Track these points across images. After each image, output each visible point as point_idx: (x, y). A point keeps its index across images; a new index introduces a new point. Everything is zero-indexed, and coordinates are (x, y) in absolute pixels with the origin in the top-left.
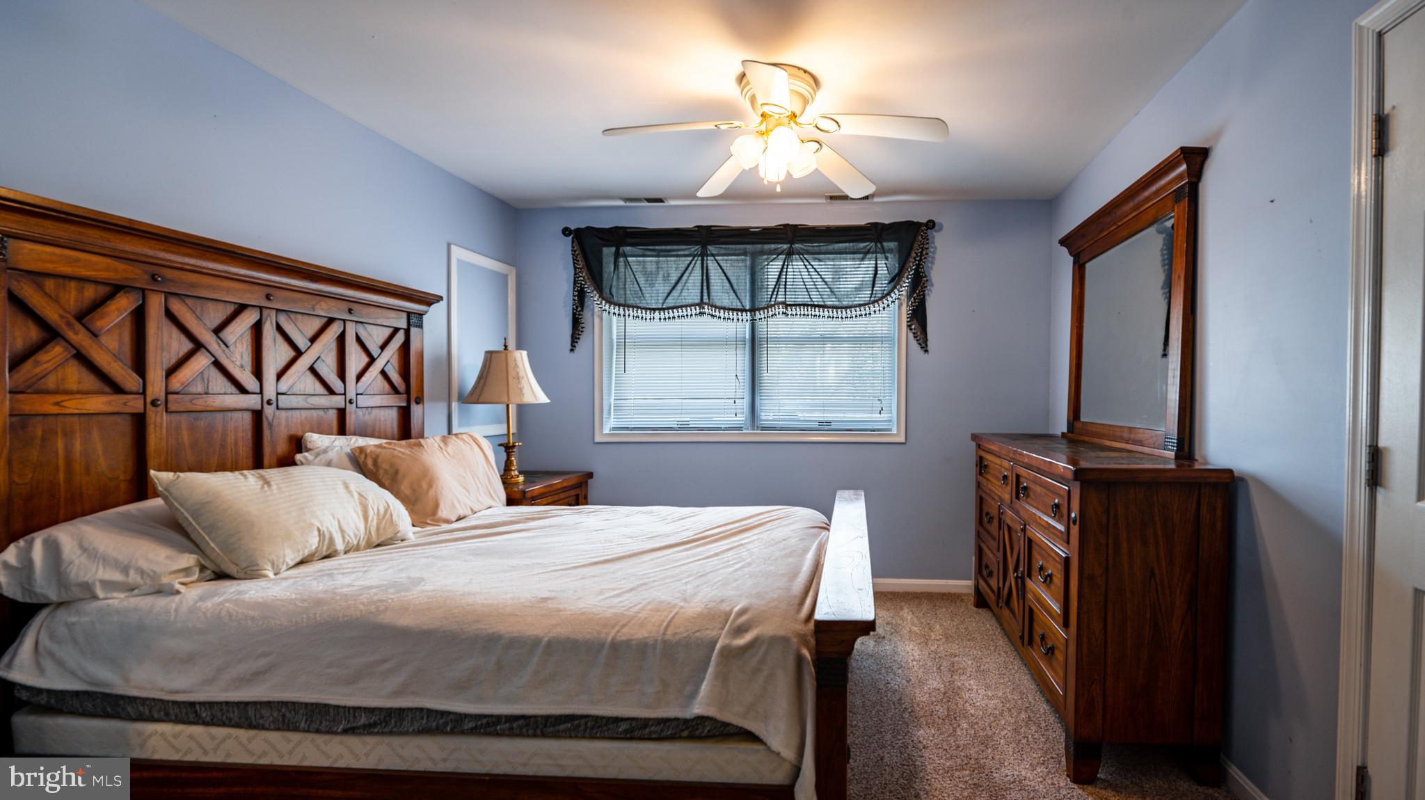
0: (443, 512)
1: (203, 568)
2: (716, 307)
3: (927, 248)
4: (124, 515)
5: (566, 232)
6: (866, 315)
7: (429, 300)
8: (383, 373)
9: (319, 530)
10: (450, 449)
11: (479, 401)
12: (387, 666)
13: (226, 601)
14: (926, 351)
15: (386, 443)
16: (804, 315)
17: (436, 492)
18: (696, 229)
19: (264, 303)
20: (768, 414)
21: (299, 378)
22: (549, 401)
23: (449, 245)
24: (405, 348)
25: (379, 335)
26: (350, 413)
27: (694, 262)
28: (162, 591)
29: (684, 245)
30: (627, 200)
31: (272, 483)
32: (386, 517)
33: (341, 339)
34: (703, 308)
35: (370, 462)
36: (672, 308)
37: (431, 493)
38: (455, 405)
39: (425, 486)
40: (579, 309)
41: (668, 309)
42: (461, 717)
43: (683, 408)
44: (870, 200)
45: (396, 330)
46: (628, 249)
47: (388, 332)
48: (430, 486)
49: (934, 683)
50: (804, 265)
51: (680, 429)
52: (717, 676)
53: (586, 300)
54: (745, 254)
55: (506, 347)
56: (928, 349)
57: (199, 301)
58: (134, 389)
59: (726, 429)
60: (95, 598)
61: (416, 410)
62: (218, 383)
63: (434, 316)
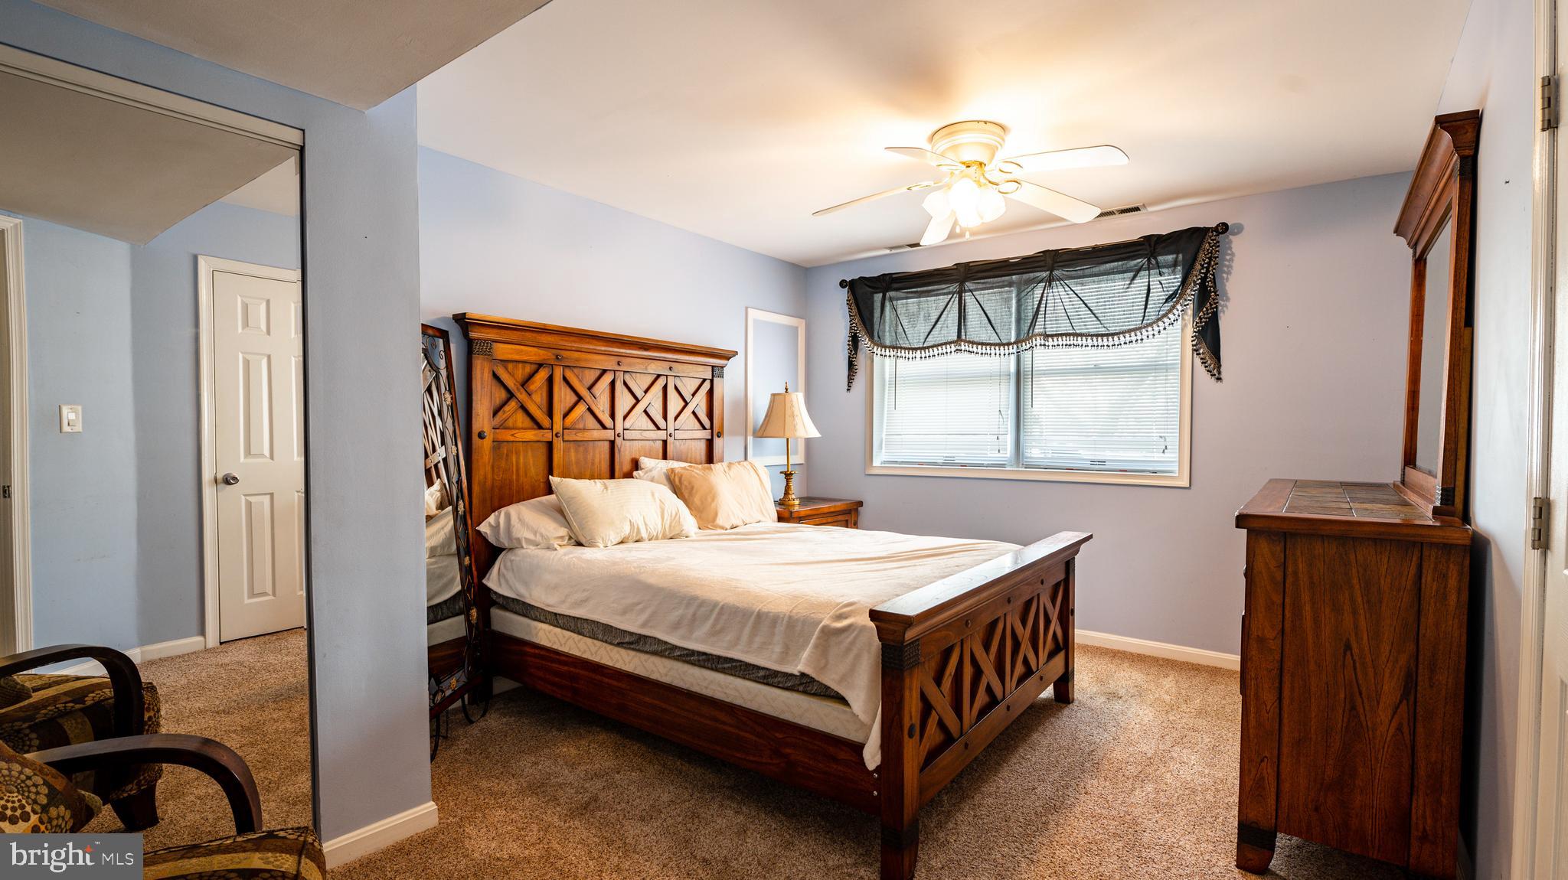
0: (720, 521)
1: (570, 538)
2: (973, 343)
3: (1216, 258)
4: (540, 502)
5: (843, 284)
6: (1137, 341)
7: (727, 356)
8: (694, 413)
9: (630, 521)
10: (731, 473)
11: (764, 435)
12: (640, 606)
13: (575, 557)
14: (1219, 379)
15: (689, 466)
16: (1066, 345)
17: (716, 506)
18: (955, 267)
19: (617, 368)
20: (1034, 452)
21: (638, 419)
22: (820, 436)
23: (747, 308)
24: (711, 392)
25: (693, 384)
26: (670, 444)
27: (952, 300)
28: (549, 548)
29: (944, 284)
30: (891, 248)
31: (609, 488)
32: (676, 518)
33: (665, 388)
34: (960, 345)
35: (677, 480)
36: (932, 347)
37: (713, 505)
38: (750, 439)
39: (709, 500)
40: (853, 352)
41: (928, 348)
42: (675, 647)
43: (948, 443)
44: (1143, 211)
45: (704, 380)
46: (892, 294)
47: (699, 381)
48: (713, 500)
49: (1148, 747)
50: (1065, 291)
51: (944, 464)
52: (816, 646)
53: (860, 344)
54: (1010, 285)
55: (787, 389)
56: (1221, 376)
57: (581, 369)
58: (548, 427)
59: (988, 466)
60: (522, 547)
61: (717, 442)
62: (591, 422)
63: (732, 368)
